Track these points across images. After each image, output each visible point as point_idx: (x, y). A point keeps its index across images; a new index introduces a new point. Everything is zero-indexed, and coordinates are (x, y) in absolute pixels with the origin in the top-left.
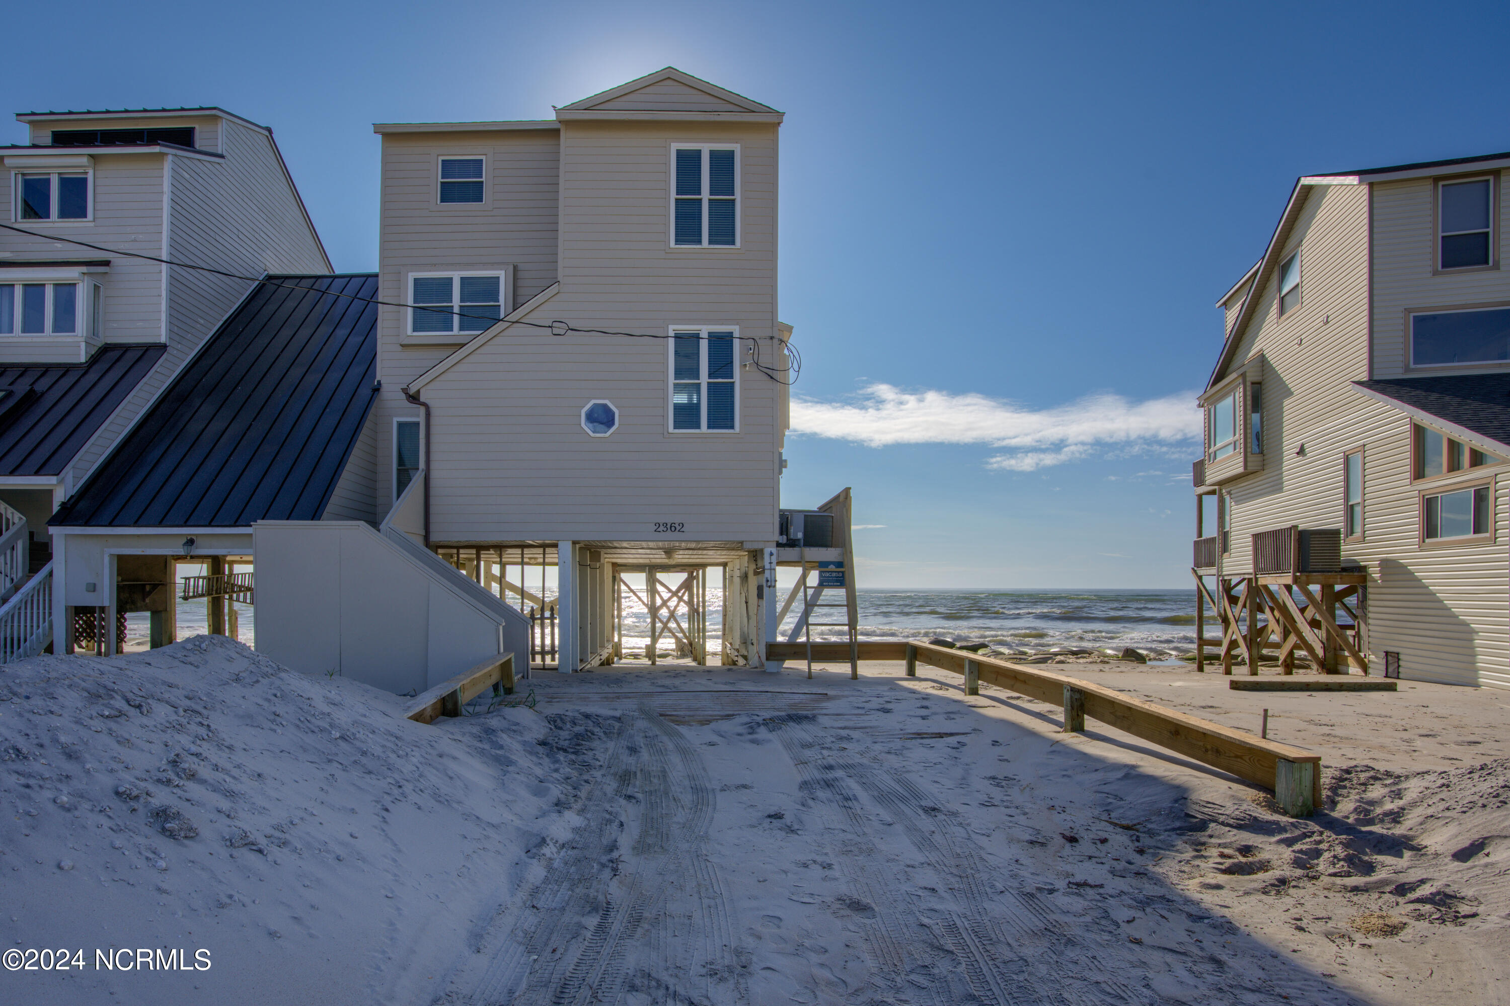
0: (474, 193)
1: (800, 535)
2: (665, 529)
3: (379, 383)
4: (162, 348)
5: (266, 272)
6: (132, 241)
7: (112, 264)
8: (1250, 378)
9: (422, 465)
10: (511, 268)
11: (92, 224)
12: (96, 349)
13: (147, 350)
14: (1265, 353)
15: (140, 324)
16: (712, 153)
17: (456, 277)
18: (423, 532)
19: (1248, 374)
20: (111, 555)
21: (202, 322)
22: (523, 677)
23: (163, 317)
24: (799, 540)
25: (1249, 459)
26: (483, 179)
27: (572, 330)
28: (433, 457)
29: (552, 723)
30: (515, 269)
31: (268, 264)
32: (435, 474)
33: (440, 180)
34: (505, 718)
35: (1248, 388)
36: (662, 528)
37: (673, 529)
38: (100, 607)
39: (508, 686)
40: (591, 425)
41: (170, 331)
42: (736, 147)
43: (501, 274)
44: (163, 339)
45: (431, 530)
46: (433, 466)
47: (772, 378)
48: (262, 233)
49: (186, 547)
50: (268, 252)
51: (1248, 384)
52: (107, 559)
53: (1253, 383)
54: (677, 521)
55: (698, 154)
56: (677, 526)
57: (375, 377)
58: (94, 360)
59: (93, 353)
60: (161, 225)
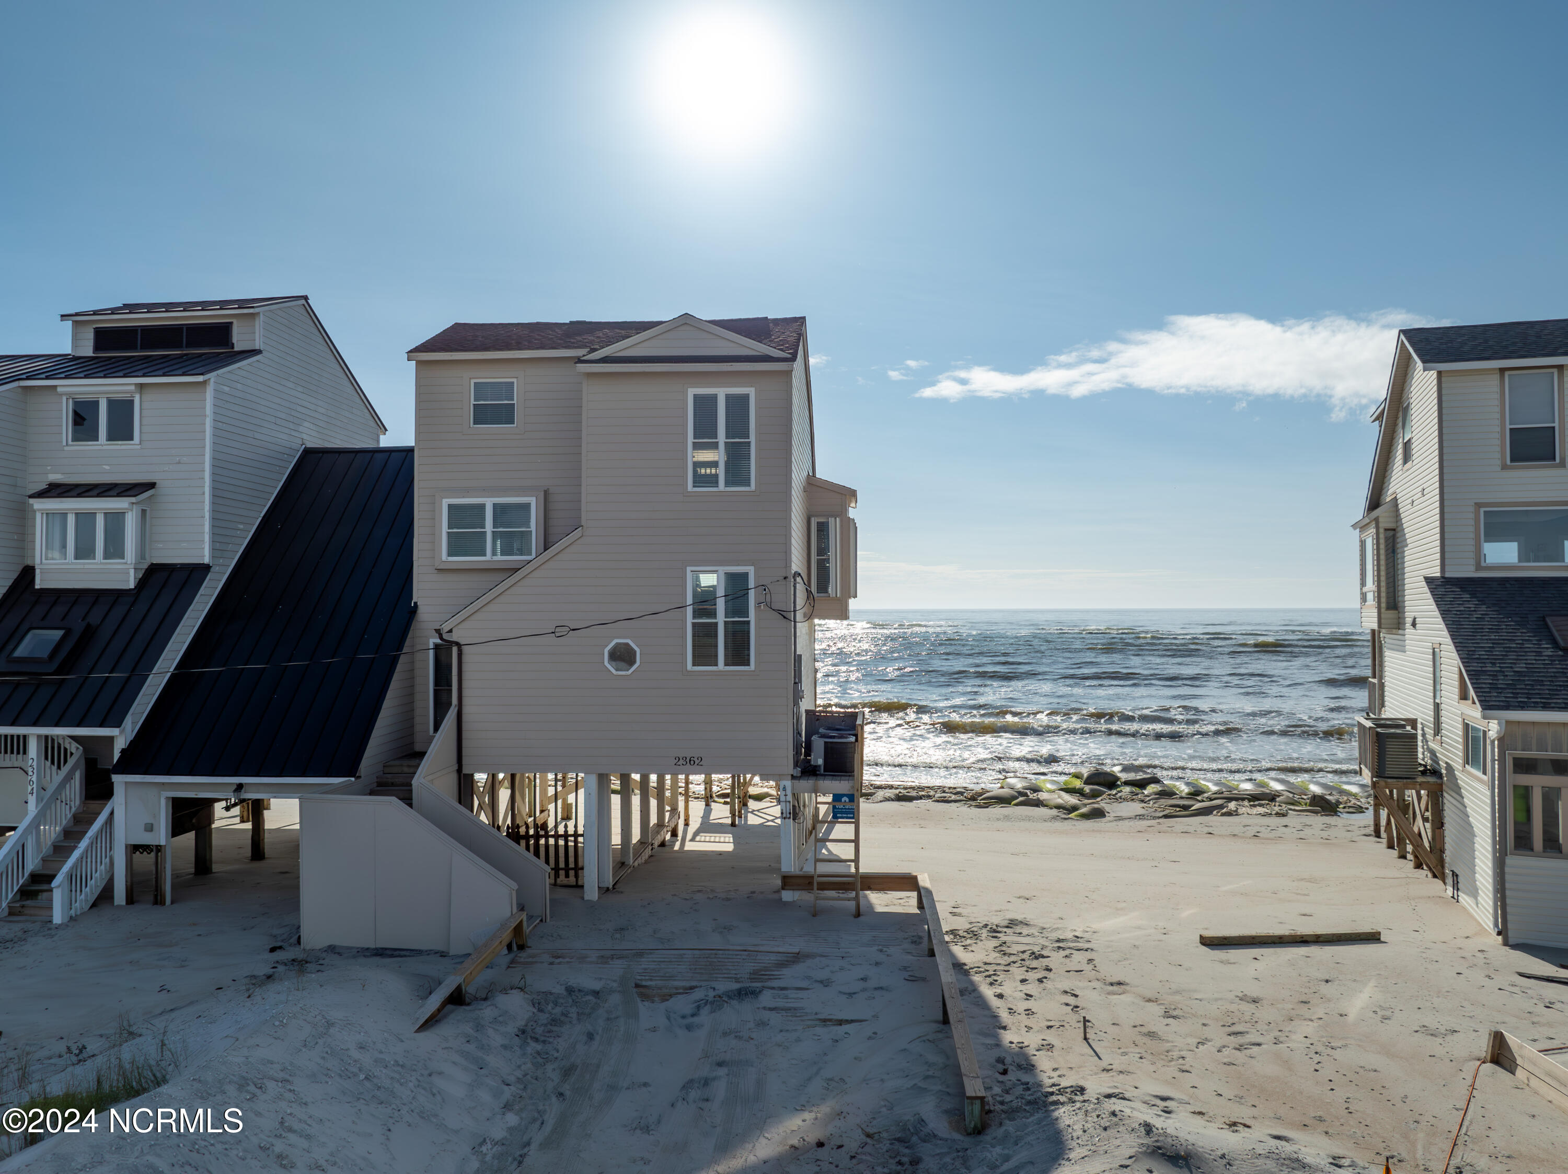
0: (504, 414)
1: (820, 762)
2: (684, 763)
3: (416, 603)
4: (206, 568)
5: (304, 446)
6: (177, 463)
7: (157, 486)
8: (1383, 525)
9: (455, 700)
10: (542, 495)
11: (138, 447)
12: (143, 571)
13: (192, 571)
14: (1398, 497)
15: (184, 545)
16: (728, 397)
17: (489, 503)
18: (456, 767)
19: (1381, 520)
20: (167, 798)
21: (241, 526)
22: (541, 921)
23: (207, 538)
24: (820, 766)
25: (1383, 616)
26: (515, 402)
27: (573, 630)
28: (466, 693)
29: (536, 1005)
30: (546, 493)
31: (305, 436)
32: (466, 710)
33: (473, 402)
34: (496, 1007)
35: (1382, 536)
36: (681, 762)
37: (692, 762)
38: (157, 846)
39: (521, 943)
40: (614, 663)
41: (213, 550)
42: (751, 391)
43: (532, 501)
44: (206, 560)
45: (463, 763)
46: (466, 701)
47: (785, 617)
48: (299, 409)
49: (236, 794)
50: (306, 424)
51: (1381, 530)
52: (163, 802)
53: (1386, 530)
54: (696, 756)
55: (714, 398)
56: (695, 759)
57: (412, 599)
58: (142, 583)
59: (141, 576)
60: (204, 447)
